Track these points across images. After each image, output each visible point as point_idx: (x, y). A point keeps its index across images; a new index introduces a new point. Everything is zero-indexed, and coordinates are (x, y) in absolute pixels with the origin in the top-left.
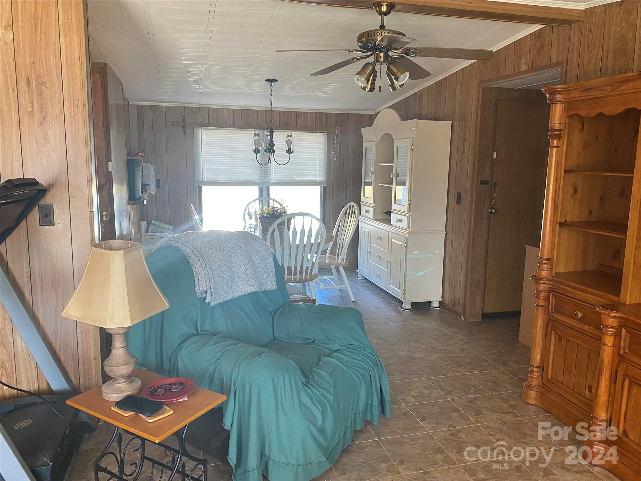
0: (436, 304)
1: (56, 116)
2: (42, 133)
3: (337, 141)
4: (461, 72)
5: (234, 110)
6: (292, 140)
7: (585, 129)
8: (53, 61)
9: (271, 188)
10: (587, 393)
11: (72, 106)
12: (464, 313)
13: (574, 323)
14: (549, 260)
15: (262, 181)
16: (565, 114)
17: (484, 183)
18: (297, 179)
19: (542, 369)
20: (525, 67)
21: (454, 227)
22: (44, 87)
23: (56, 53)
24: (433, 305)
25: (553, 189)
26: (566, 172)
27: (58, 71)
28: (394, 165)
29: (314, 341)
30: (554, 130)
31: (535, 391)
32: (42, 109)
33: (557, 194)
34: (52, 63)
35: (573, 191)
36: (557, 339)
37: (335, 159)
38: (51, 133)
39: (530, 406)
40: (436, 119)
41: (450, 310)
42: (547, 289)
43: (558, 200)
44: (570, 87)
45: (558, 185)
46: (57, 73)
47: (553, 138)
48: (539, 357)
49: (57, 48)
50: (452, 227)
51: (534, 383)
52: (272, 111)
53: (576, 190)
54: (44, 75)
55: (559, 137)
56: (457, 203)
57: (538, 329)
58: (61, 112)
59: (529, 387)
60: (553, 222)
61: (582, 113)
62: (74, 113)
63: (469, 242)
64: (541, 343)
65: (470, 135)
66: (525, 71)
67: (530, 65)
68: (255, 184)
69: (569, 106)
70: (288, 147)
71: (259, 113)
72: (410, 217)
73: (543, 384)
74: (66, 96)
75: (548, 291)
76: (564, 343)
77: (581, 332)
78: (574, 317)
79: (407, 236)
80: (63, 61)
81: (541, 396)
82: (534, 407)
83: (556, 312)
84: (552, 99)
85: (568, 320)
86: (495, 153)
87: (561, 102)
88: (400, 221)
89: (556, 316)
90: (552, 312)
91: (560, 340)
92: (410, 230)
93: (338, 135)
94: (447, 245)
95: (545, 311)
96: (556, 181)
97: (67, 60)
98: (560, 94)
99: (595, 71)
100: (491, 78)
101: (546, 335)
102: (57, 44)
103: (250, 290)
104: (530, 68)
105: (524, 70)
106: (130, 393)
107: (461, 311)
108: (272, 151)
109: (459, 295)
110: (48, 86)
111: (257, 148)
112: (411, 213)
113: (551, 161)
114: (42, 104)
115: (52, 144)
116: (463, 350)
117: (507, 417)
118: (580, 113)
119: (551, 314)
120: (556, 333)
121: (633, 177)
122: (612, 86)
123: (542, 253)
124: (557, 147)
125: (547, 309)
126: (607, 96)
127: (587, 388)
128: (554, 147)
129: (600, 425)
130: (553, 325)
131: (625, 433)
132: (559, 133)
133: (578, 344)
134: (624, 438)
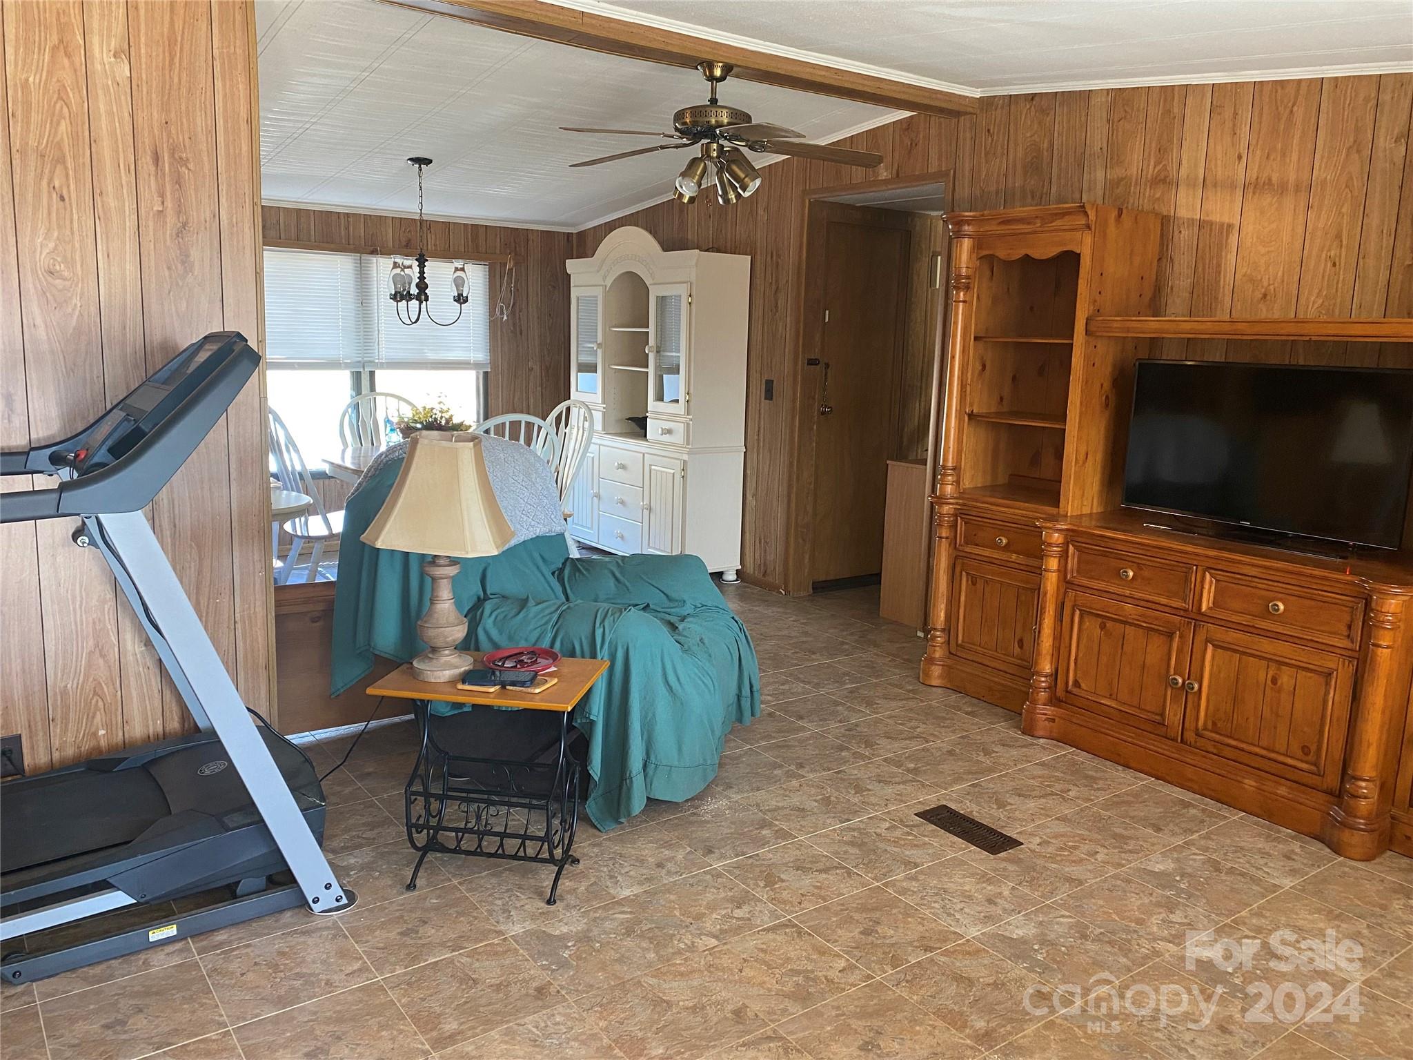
0: (731, 577)
1: (206, 221)
2: (178, 252)
3: (509, 284)
4: (767, 170)
5: (298, 211)
6: (412, 275)
7: (994, 278)
8: (200, 121)
9: (379, 374)
10: (1017, 650)
11: (234, 205)
12: (786, 584)
13: (996, 554)
14: (954, 469)
15: (360, 359)
16: (975, 254)
17: (812, 362)
18: (432, 356)
19: (947, 632)
20: (885, 174)
21: (762, 439)
22: (184, 168)
23: (206, 107)
24: (726, 577)
25: (959, 365)
26: (976, 338)
27: (210, 140)
28: (652, 330)
29: (648, 605)
30: (959, 276)
31: (940, 665)
32: (180, 209)
33: (965, 371)
34: (199, 124)
35: (980, 368)
36: (970, 582)
37: (505, 318)
38: (195, 254)
39: (934, 689)
40: (718, 251)
41: (756, 583)
42: (952, 512)
43: (967, 380)
44: (983, 215)
45: (966, 358)
46: (207, 143)
47: (957, 288)
48: (942, 614)
49: (208, 97)
50: (758, 440)
51: (937, 655)
52: (421, 221)
53: (984, 366)
54: (184, 146)
55: (967, 288)
56: (766, 399)
57: (942, 572)
58: (214, 216)
59: (931, 661)
60: (960, 412)
61: (1002, 253)
62: (236, 218)
63: (791, 464)
64: (945, 593)
65: (787, 281)
66: (885, 180)
67: (894, 171)
68: (347, 366)
69: (979, 242)
70: (457, 290)
71: (351, 219)
72: (688, 424)
73: (950, 653)
74: (223, 188)
75: (955, 515)
76: (980, 584)
77: (1004, 564)
78: (995, 546)
79: (685, 457)
80: (219, 122)
81: (949, 671)
82: (940, 690)
83: (967, 543)
84: (958, 231)
85: (987, 552)
86: (827, 312)
87: (970, 237)
88: (669, 432)
89: (968, 549)
90: (960, 545)
91: (974, 584)
92: (690, 447)
93: (510, 270)
94: (748, 472)
95: (950, 545)
96: (963, 351)
97: (226, 121)
98: (969, 225)
99: (997, 193)
100: (825, 186)
101: (953, 578)
102: (208, 93)
103: (538, 530)
104: (895, 176)
105: (884, 178)
106: (467, 668)
107: (778, 580)
108: (423, 297)
109: (775, 553)
110: (191, 166)
111: (398, 290)
112: (691, 417)
113: (956, 323)
114: (180, 200)
115: (196, 273)
116: (806, 634)
117: (911, 704)
118: (997, 254)
119: (961, 548)
120: (968, 574)
121: (1072, 344)
122: (1042, 219)
123: (945, 460)
124: (964, 302)
125: (953, 542)
126: (1035, 232)
127: (1016, 643)
128: (960, 301)
129: (1043, 682)
130: (963, 563)
131: (1077, 684)
132: (967, 281)
133: (1001, 584)
134: (1075, 691)
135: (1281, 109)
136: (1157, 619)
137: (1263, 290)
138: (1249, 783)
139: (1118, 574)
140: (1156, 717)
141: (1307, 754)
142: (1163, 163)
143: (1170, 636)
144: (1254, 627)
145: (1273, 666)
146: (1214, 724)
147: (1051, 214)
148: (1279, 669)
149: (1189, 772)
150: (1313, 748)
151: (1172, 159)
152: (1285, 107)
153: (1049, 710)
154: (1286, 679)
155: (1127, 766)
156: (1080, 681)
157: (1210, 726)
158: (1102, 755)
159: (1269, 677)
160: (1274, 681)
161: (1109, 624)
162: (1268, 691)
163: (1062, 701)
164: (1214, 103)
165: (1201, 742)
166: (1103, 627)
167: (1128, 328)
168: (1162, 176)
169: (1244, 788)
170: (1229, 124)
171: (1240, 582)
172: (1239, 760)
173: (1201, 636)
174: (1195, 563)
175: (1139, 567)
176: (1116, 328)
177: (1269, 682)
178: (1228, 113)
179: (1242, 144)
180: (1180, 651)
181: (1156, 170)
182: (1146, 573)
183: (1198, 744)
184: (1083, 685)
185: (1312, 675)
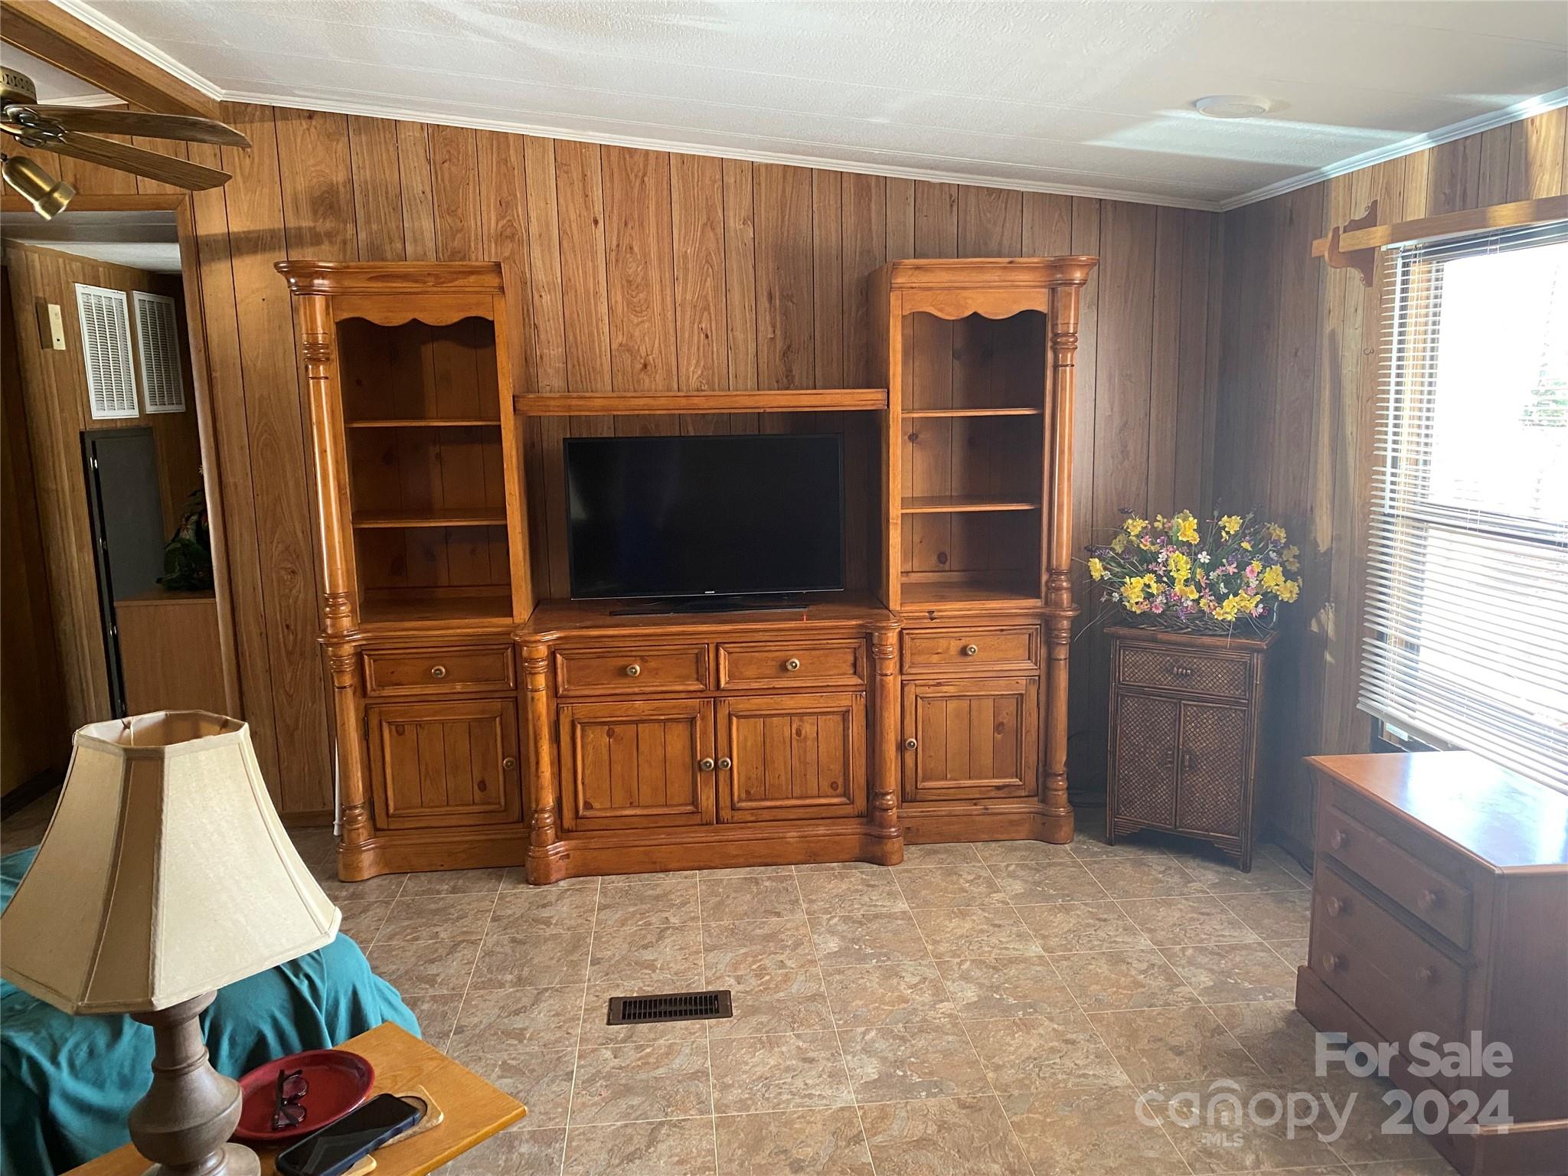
10: (478, 795)
13: (432, 690)
16: (335, 317)
25: (332, 460)
26: (345, 424)
30: (316, 345)
31: (369, 850)
33: (341, 467)
36: (396, 733)
39: (369, 882)
42: (353, 650)
43: (344, 478)
45: (339, 450)
48: (360, 784)
51: (362, 839)
55: (328, 360)
57: (352, 731)
59: (357, 850)
69: (335, 301)
73: (380, 830)
75: (360, 654)
76: (410, 731)
77: (446, 698)
78: (430, 679)
81: (385, 853)
82: (378, 881)
83: (383, 686)
85: (419, 690)
87: (324, 293)
89: (385, 693)
90: (372, 690)
91: (402, 733)
95: (357, 694)
96: (335, 443)
98: (323, 278)
101: (366, 735)
118: (367, 318)
119: (373, 694)
120: (389, 723)
121: (500, 426)
122: (437, 276)
123: (333, 584)
124: (326, 378)
125: (361, 689)
126: (426, 292)
127: (476, 787)
128: (321, 378)
129: (548, 818)
130: (380, 713)
131: (588, 806)
132: (326, 351)
133: (443, 723)
134: (588, 813)
135: (632, 177)
136: (674, 707)
137: (642, 361)
138: (792, 835)
139: (623, 672)
140: (689, 808)
141: (836, 789)
142: (508, 218)
143: (692, 721)
144: (774, 688)
145: (796, 719)
146: (748, 792)
147: (450, 272)
148: (801, 720)
149: (732, 850)
150: (840, 782)
151: (518, 216)
152: (636, 176)
153: (561, 846)
154: (808, 729)
155: (667, 871)
156: (591, 801)
157: (743, 796)
158: (632, 870)
159: (794, 731)
160: (798, 733)
161: (618, 729)
162: (794, 743)
163: (572, 831)
164: (559, 159)
165: (738, 816)
166: (610, 734)
167: (570, 406)
168: (509, 232)
169: (788, 843)
170: (578, 185)
171: (755, 649)
172: (777, 818)
173: (723, 713)
174: (706, 641)
175: (643, 659)
176: (554, 406)
177: (794, 736)
178: (576, 175)
179: (596, 208)
180: (704, 733)
181: (500, 226)
182: (652, 664)
183: (735, 818)
184: (596, 805)
185: (831, 716)
